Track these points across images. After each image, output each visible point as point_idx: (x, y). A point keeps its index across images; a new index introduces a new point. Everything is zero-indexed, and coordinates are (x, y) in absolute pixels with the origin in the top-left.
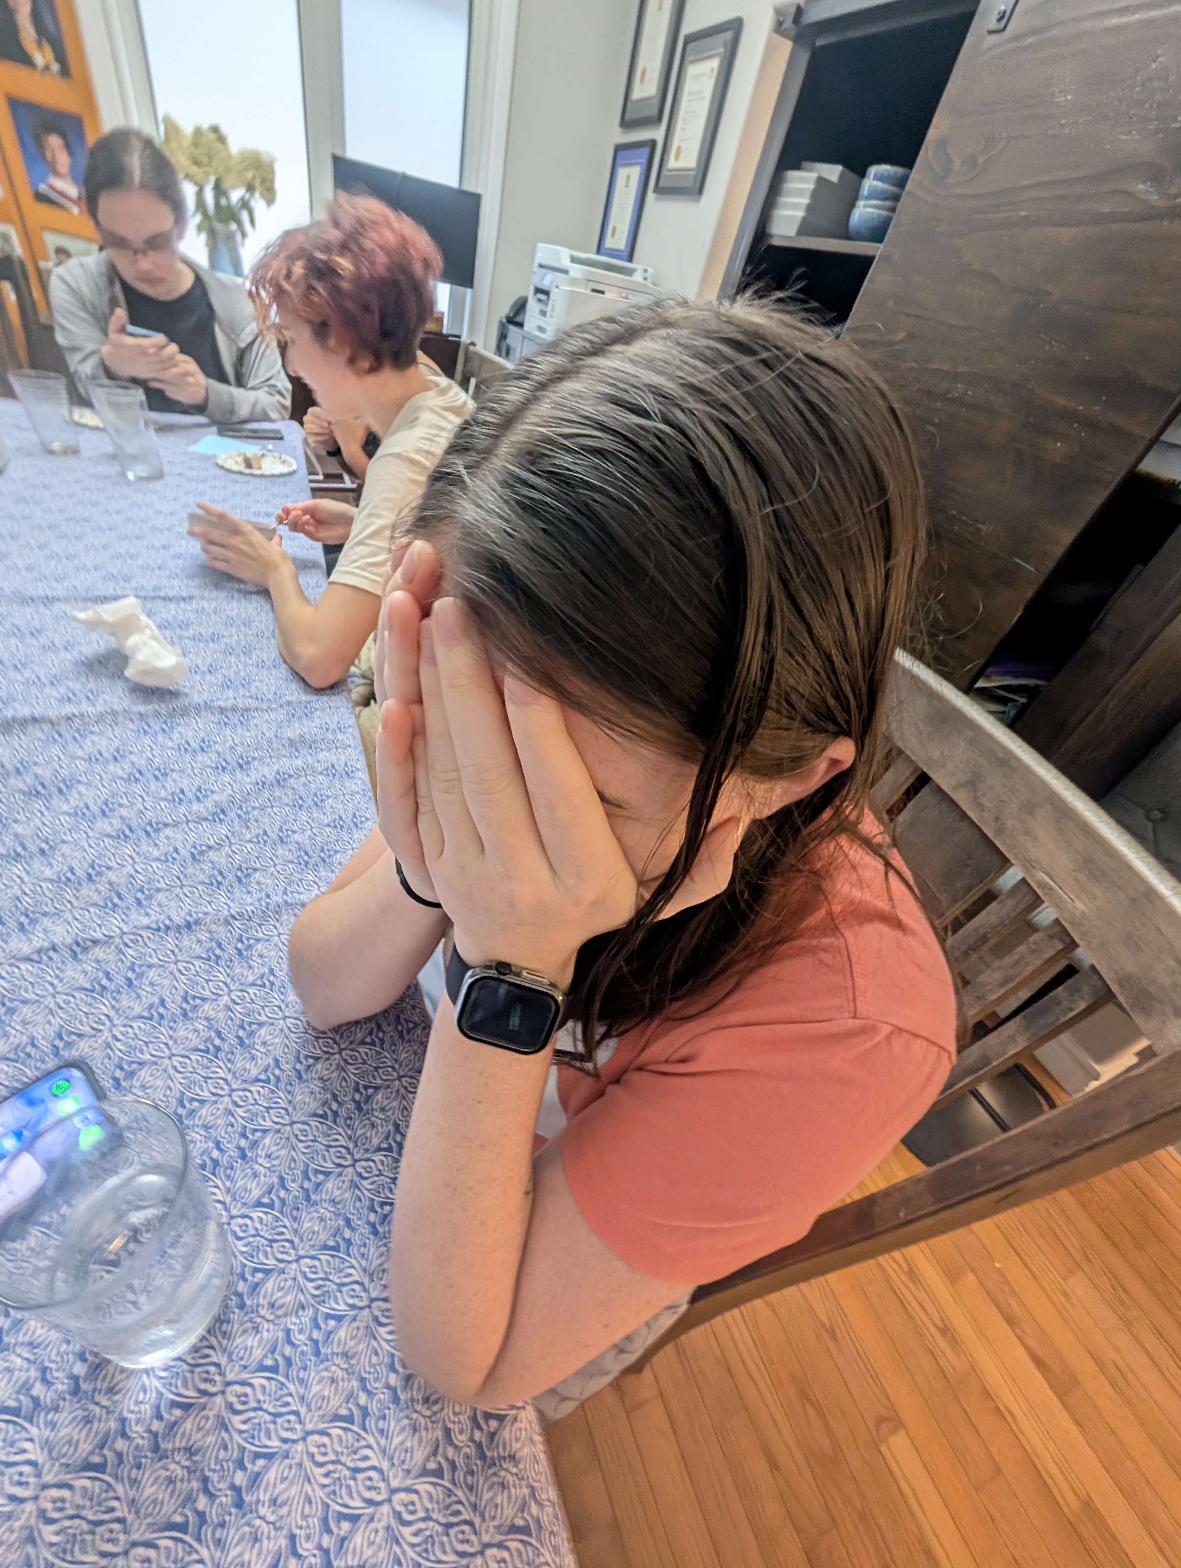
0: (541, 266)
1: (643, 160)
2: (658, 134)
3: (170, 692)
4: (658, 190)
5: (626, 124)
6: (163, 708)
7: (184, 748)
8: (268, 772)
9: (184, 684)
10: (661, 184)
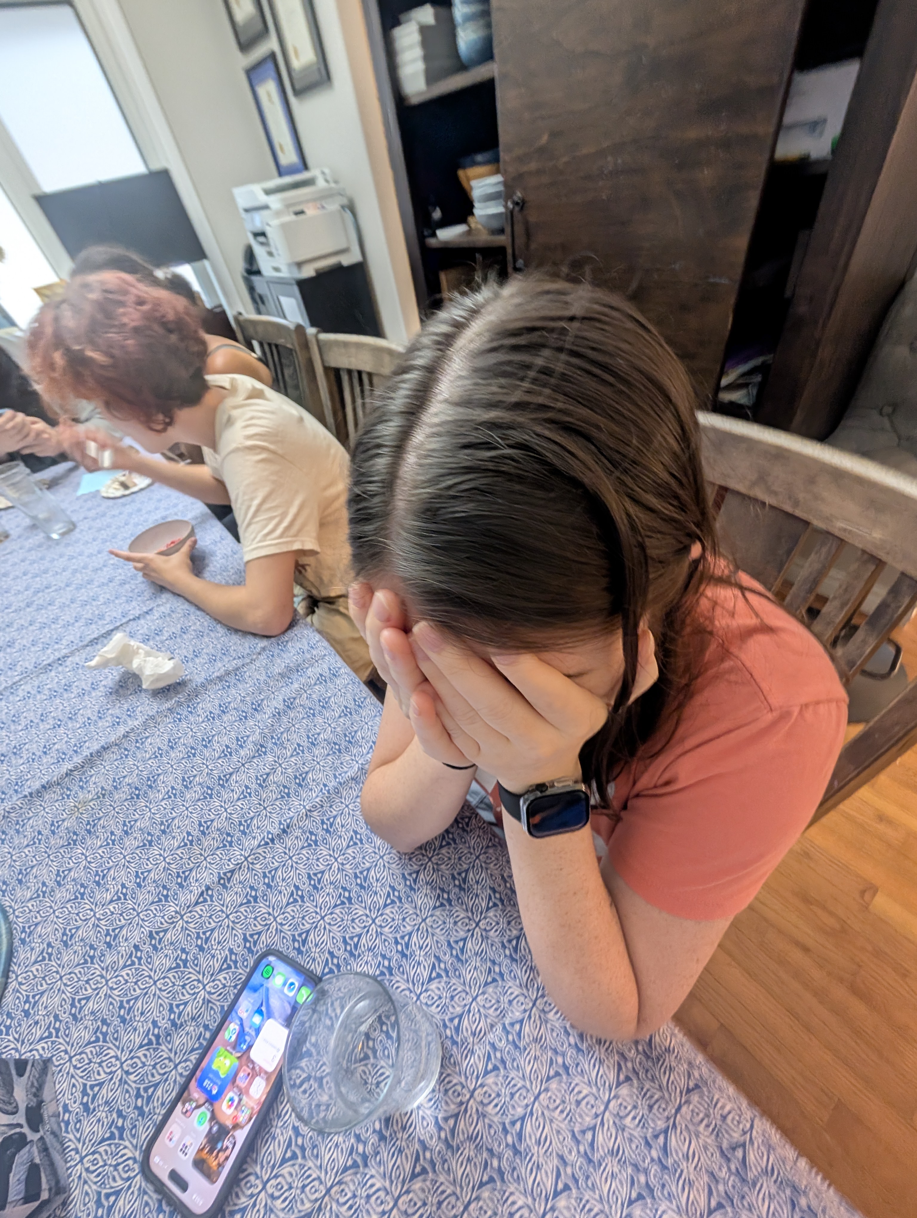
0: (247, 210)
1: (272, 73)
2: (272, 44)
3: (179, 684)
4: (297, 93)
5: (245, 46)
6: (181, 697)
7: (211, 717)
8: (277, 703)
9: (183, 674)
10: (297, 87)
